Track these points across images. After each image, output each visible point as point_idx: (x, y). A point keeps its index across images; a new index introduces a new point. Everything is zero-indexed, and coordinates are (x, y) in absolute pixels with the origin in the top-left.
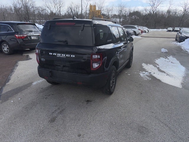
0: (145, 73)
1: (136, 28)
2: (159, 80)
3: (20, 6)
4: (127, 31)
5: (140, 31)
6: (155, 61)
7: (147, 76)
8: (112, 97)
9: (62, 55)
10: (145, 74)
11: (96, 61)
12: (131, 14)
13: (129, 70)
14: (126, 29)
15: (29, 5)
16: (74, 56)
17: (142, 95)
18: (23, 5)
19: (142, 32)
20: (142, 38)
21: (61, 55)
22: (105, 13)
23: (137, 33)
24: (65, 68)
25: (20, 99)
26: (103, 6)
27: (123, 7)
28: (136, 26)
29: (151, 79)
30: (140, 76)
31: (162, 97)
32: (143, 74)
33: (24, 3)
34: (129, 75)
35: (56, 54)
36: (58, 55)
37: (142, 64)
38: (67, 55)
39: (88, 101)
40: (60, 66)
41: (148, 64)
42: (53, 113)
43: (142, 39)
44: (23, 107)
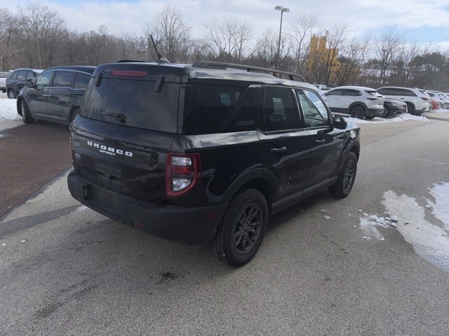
0: (375, 220)
1: (416, 96)
2: (411, 245)
3: (159, 37)
4: (385, 102)
5: (427, 105)
6: (432, 187)
7: (379, 228)
8: (239, 275)
9: (110, 149)
10: (373, 223)
11: (180, 172)
12: (418, 60)
13: (337, 205)
14: (384, 97)
15: (177, 35)
16: (131, 155)
17: (327, 283)
18: (166, 35)
19: (434, 106)
20: (430, 121)
21: (107, 150)
22: (346, 56)
23: (417, 108)
24: (114, 181)
25: (24, 241)
26: (341, 39)
27: (395, 42)
28: (416, 90)
29: (383, 239)
30: (358, 226)
31: (388, 303)
32: (371, 220)
33: (168, 30)
34: (328, 217)
35: (98, 146)
36: (102, 146)
37: (386, 193)
38: (118, 151)
39: (167, 275)
40: (103, 174)
41: (404, 195)
42: (63, 291)
43: (426, 123)
44: (13, 264)
